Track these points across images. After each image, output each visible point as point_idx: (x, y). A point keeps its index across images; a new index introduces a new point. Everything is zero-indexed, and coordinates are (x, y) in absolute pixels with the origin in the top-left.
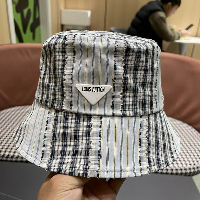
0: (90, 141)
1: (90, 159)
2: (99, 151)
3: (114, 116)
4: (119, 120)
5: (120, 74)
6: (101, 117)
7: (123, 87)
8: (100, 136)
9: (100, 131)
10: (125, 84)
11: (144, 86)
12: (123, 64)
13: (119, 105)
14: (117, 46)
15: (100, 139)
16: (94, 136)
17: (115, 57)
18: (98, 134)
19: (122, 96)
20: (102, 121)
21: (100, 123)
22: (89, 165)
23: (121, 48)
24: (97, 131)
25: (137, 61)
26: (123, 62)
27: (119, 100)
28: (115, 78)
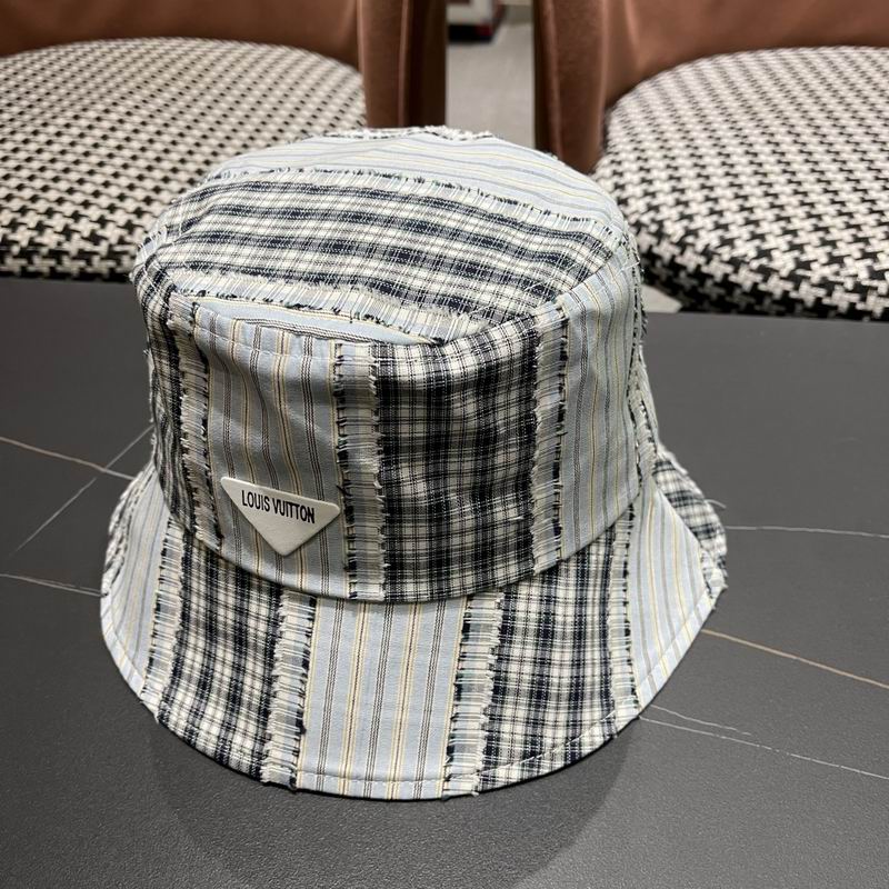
0: (274, 673)
1: (271, 728)
2: (300, 714)
3: (353, 600)
4: (373, 618)
5: (364, 471)
6: (313, 599)
7: (383, 511)
8: (306, 664)
9: (307, 648)
10: (389, 500)
11: (482, 493)
12: (379, 435)
13: (376, 566)
14: (341, 376)
15: (305, 675)
16: (286, 658)
17: (343, 409)
18: (300, 655)
19: (383, 536)
20: (317, 613)
21: (309, 619)
22: (268, 746)
23: (355, 382)
24: (298, 645)
25: (438, 421)
26: (377, 426)
27: (374, 550)
28: (347, 482)
